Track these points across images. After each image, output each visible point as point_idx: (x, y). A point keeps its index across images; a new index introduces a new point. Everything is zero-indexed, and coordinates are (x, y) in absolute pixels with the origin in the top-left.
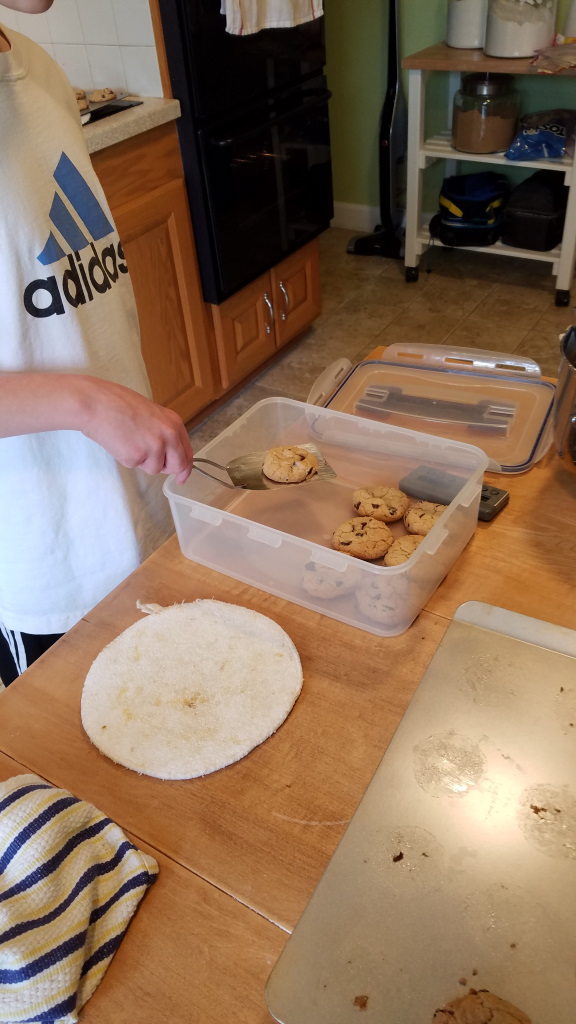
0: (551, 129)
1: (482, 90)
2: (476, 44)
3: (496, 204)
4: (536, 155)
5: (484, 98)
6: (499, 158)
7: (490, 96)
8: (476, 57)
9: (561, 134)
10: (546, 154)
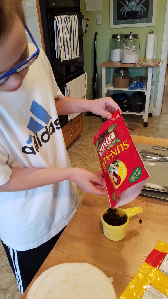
0: (140, 81)
1: (121, 72)
2: (118, 60)
3: (126, 101)
4: (137, 88)
5: (121, 74)
6: (127, 89)
7: (123, 74)
8: (118, 64)
9: (143, 82)
10: (139, 88)
